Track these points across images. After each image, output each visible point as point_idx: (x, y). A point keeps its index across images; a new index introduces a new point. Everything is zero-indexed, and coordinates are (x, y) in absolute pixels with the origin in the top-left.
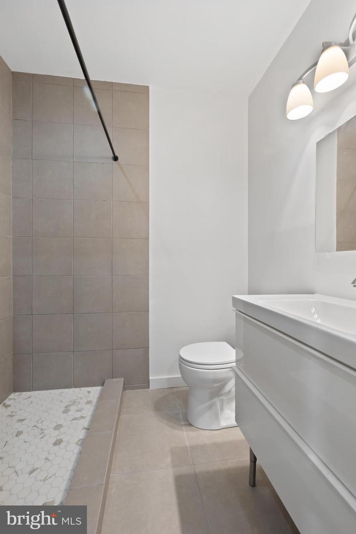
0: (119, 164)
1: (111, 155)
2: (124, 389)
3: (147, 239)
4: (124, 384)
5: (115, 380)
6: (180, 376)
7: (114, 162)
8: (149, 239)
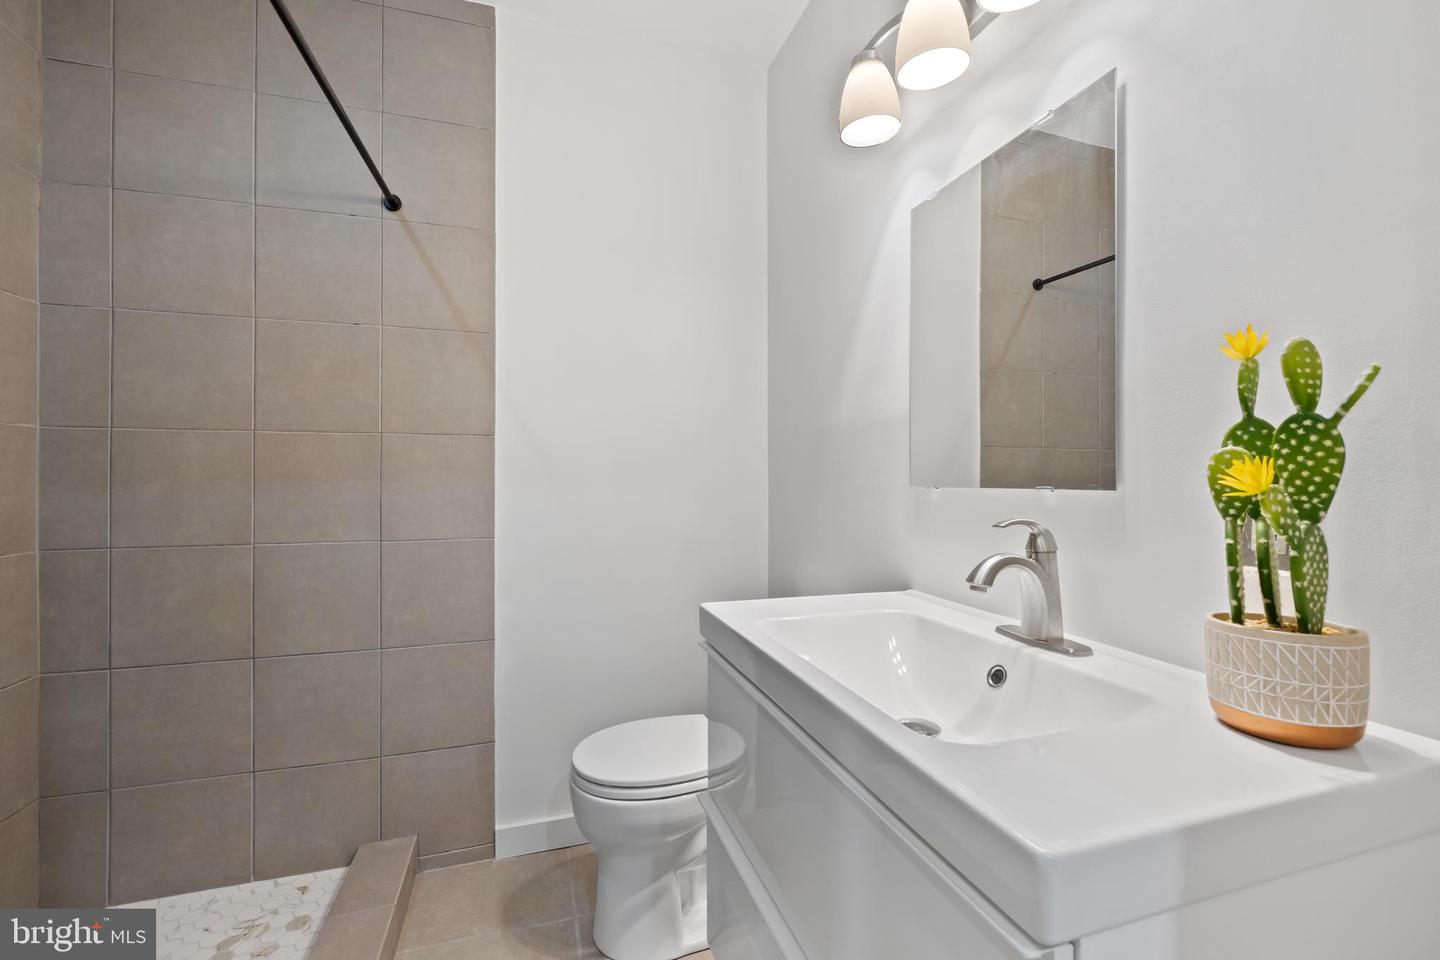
0: (404, 221)
1: (379, 193)
2: (417, 867)
3: (490, 435)
4: (418, 852)
5: (388, 843)
6: (571, 815)
7: (388, 214)
8: (493, 435)
